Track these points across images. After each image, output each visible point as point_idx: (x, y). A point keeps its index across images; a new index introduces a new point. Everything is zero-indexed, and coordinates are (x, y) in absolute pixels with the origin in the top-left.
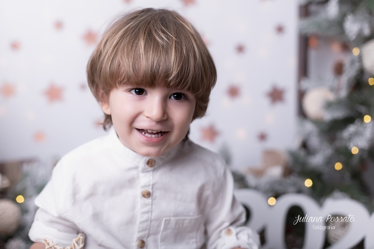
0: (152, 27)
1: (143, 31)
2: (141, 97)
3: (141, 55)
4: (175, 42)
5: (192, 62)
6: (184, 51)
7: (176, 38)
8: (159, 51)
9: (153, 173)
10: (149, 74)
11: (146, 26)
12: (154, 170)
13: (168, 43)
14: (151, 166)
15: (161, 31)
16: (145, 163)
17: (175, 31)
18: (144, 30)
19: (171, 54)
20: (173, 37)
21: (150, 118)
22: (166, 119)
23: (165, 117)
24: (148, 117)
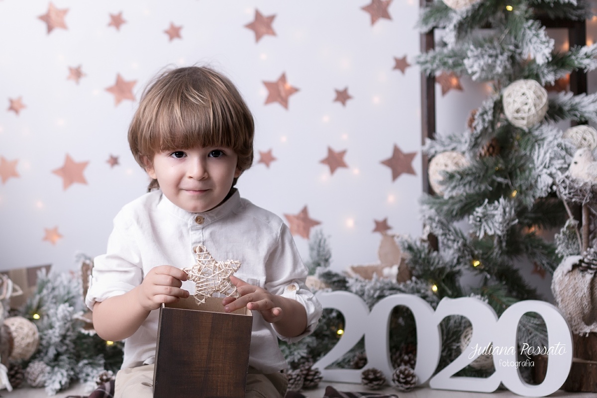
2: (182, 159)
9: (202, 231)
12: (203, 228)
14: (200, 223)
16: (194, 220)
21: (192, 177)
22: (207, 177)
23: (206, 175)
24: (191, 177)
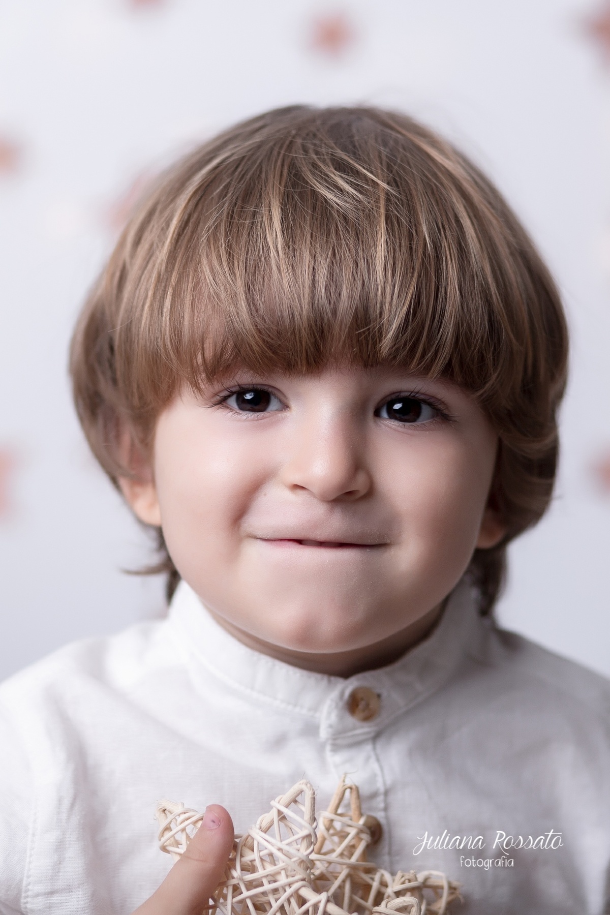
0: (300, 155)
1: (275, 168)
2: (263, 418)
3: (273, 253)
4: (388, 200)
5: (450, 265)
6: (424, 228)
7: (388, 184)
8: (333, 230)
9: (374, 749)
10: (305, 318)
11: (281, 156)
12: (376, 737)
13: (360, 202)
14: (367, 718)
15: (333, 165)
16: (341, 704)
17: (384, 163)
18: (279, 163)
19: (374, 239)
20: (379, 182)
21: (302, 488)
22: (363, 491)
23: (360, 484)
24: (297, 487)
